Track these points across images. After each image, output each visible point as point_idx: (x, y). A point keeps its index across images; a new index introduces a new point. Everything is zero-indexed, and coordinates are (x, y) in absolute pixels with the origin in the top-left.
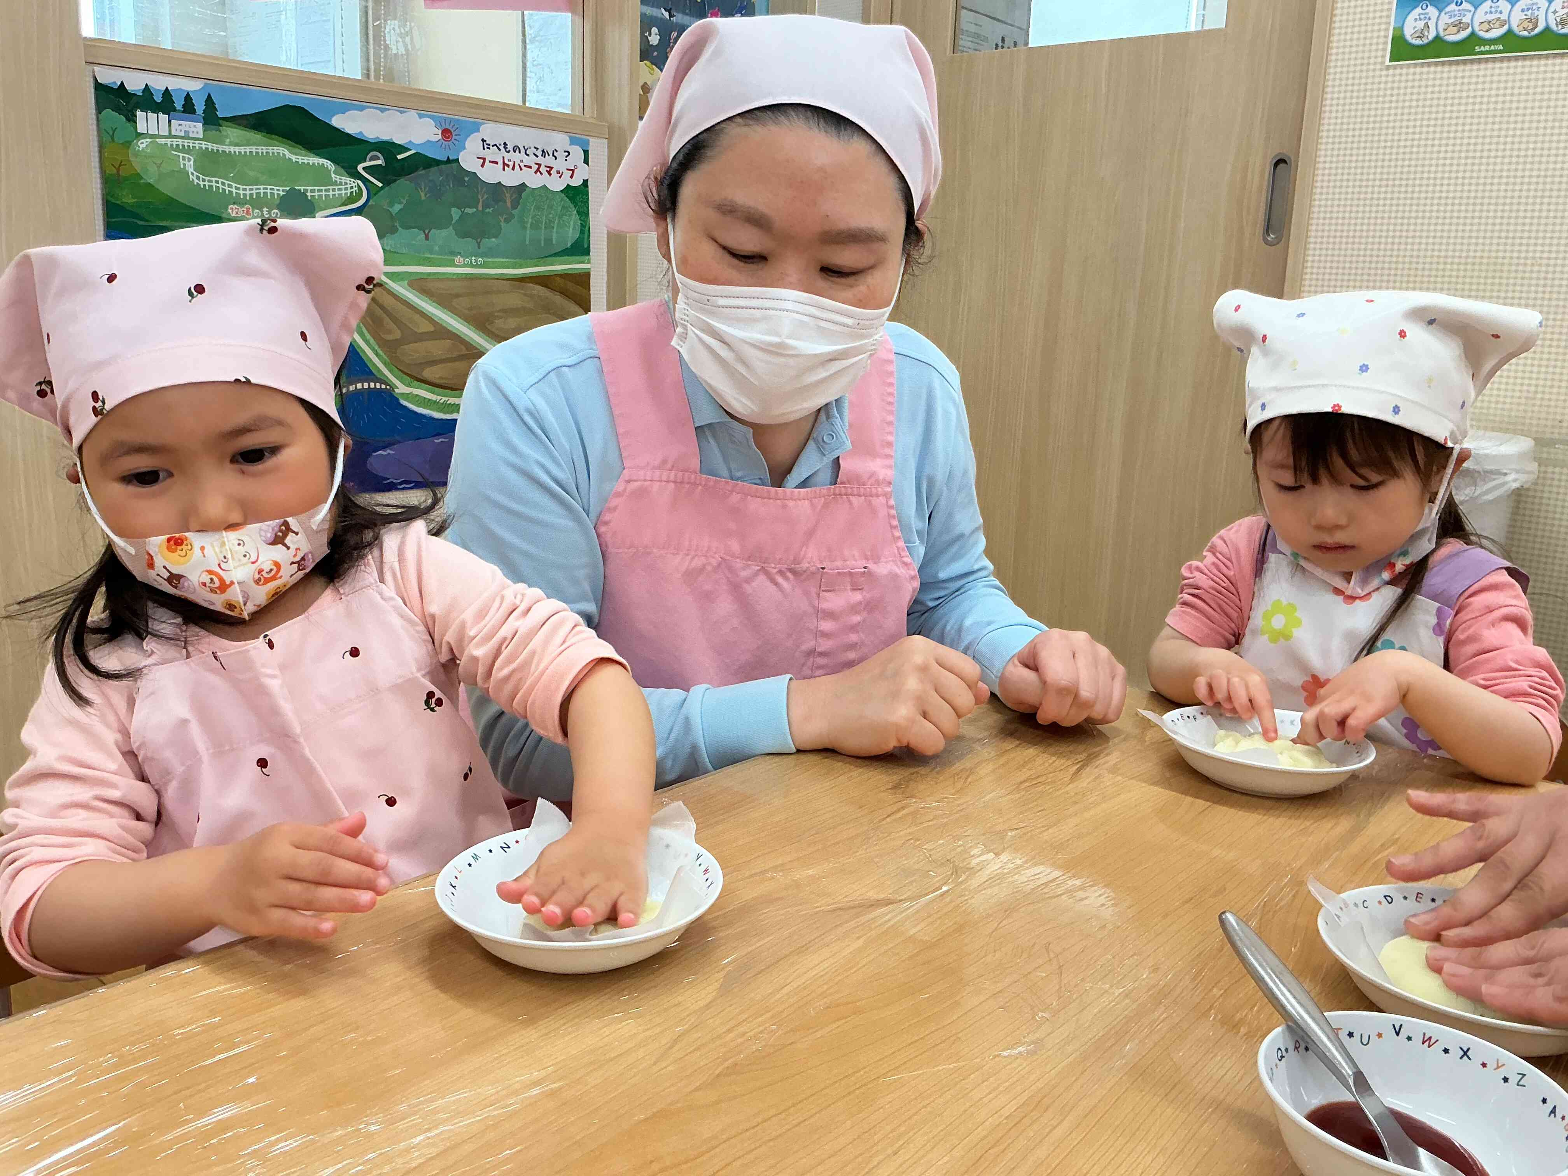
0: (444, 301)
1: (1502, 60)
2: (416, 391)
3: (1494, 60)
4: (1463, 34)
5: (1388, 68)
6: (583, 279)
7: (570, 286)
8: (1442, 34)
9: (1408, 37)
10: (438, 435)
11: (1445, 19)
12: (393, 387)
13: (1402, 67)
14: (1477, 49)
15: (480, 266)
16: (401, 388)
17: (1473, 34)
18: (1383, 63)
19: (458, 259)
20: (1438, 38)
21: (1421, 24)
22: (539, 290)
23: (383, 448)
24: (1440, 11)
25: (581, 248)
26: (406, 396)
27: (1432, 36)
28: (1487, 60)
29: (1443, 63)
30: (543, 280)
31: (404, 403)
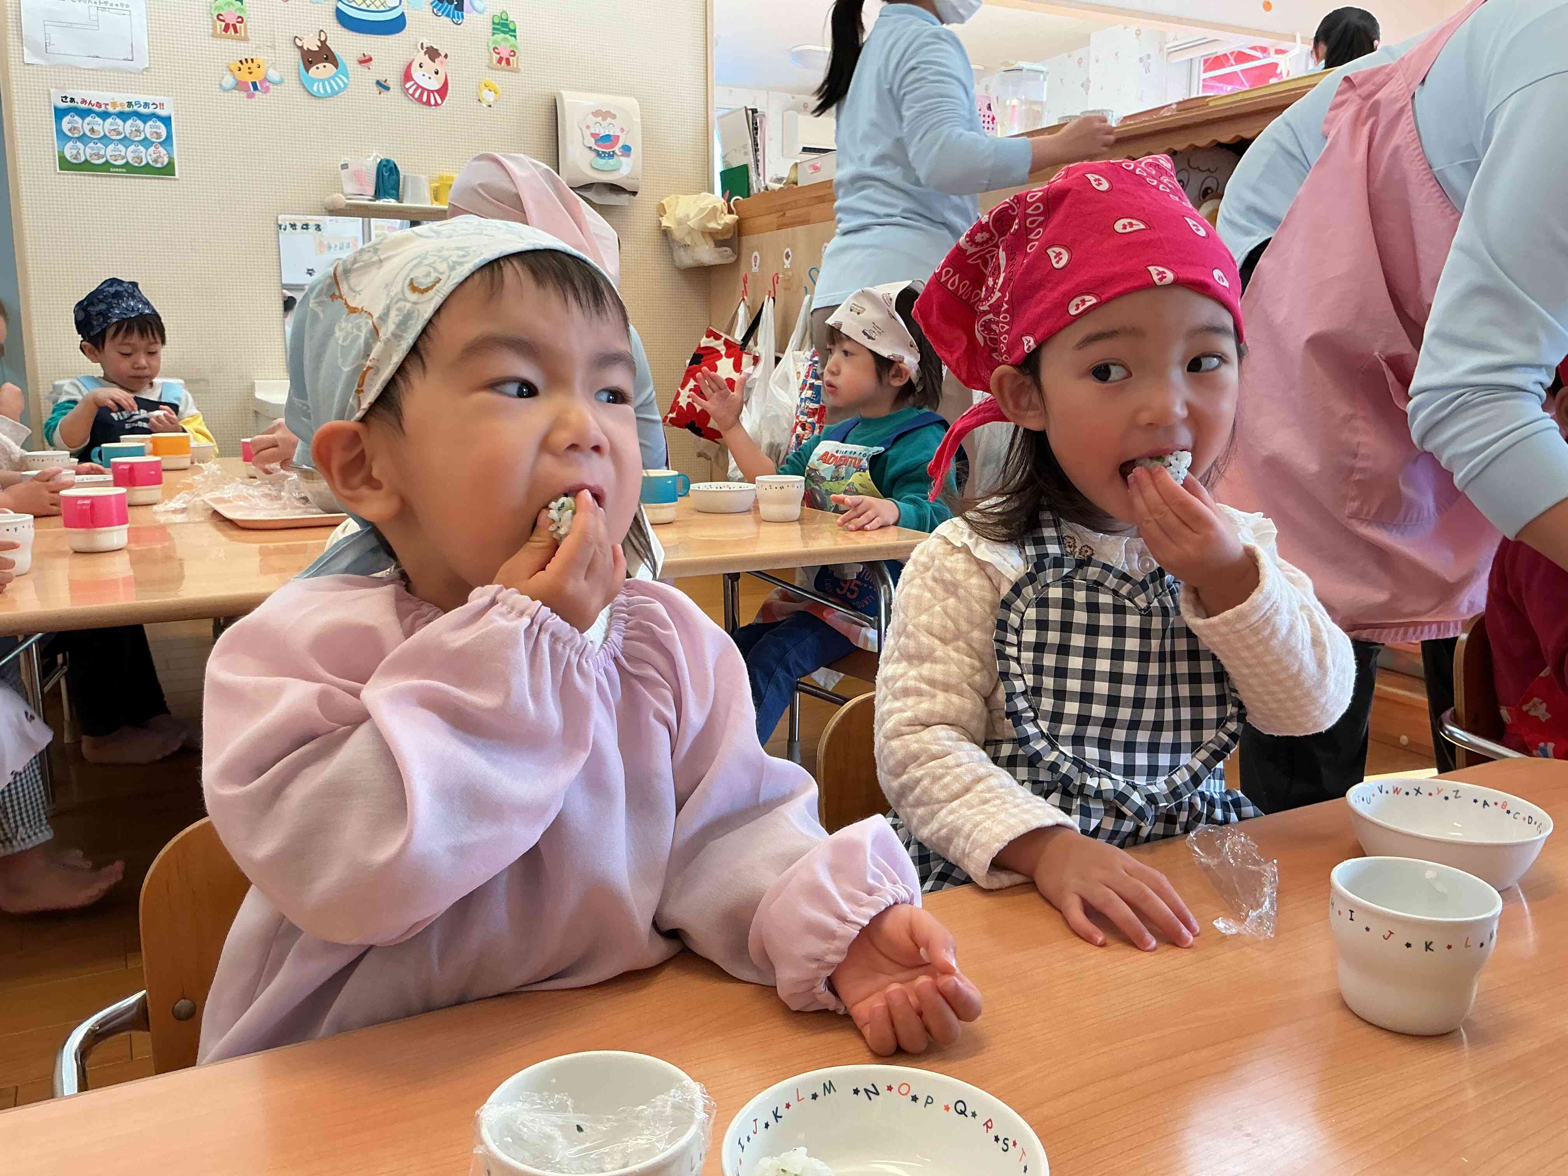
1: (127, 177)
3: (122, 177)
4: (103, 160)
5: (59, 174)
8: (89, 159)
9: (68, 158)
11: (88, 151)
13: (67, 174)
14: (111, 170)
17: (107, 162)
18: (55, 170)
20: (86, 160)
21: (74, 152)
24: (85, 146)
27: (83, 159)
28: (118, 176)
29: (93, 175)
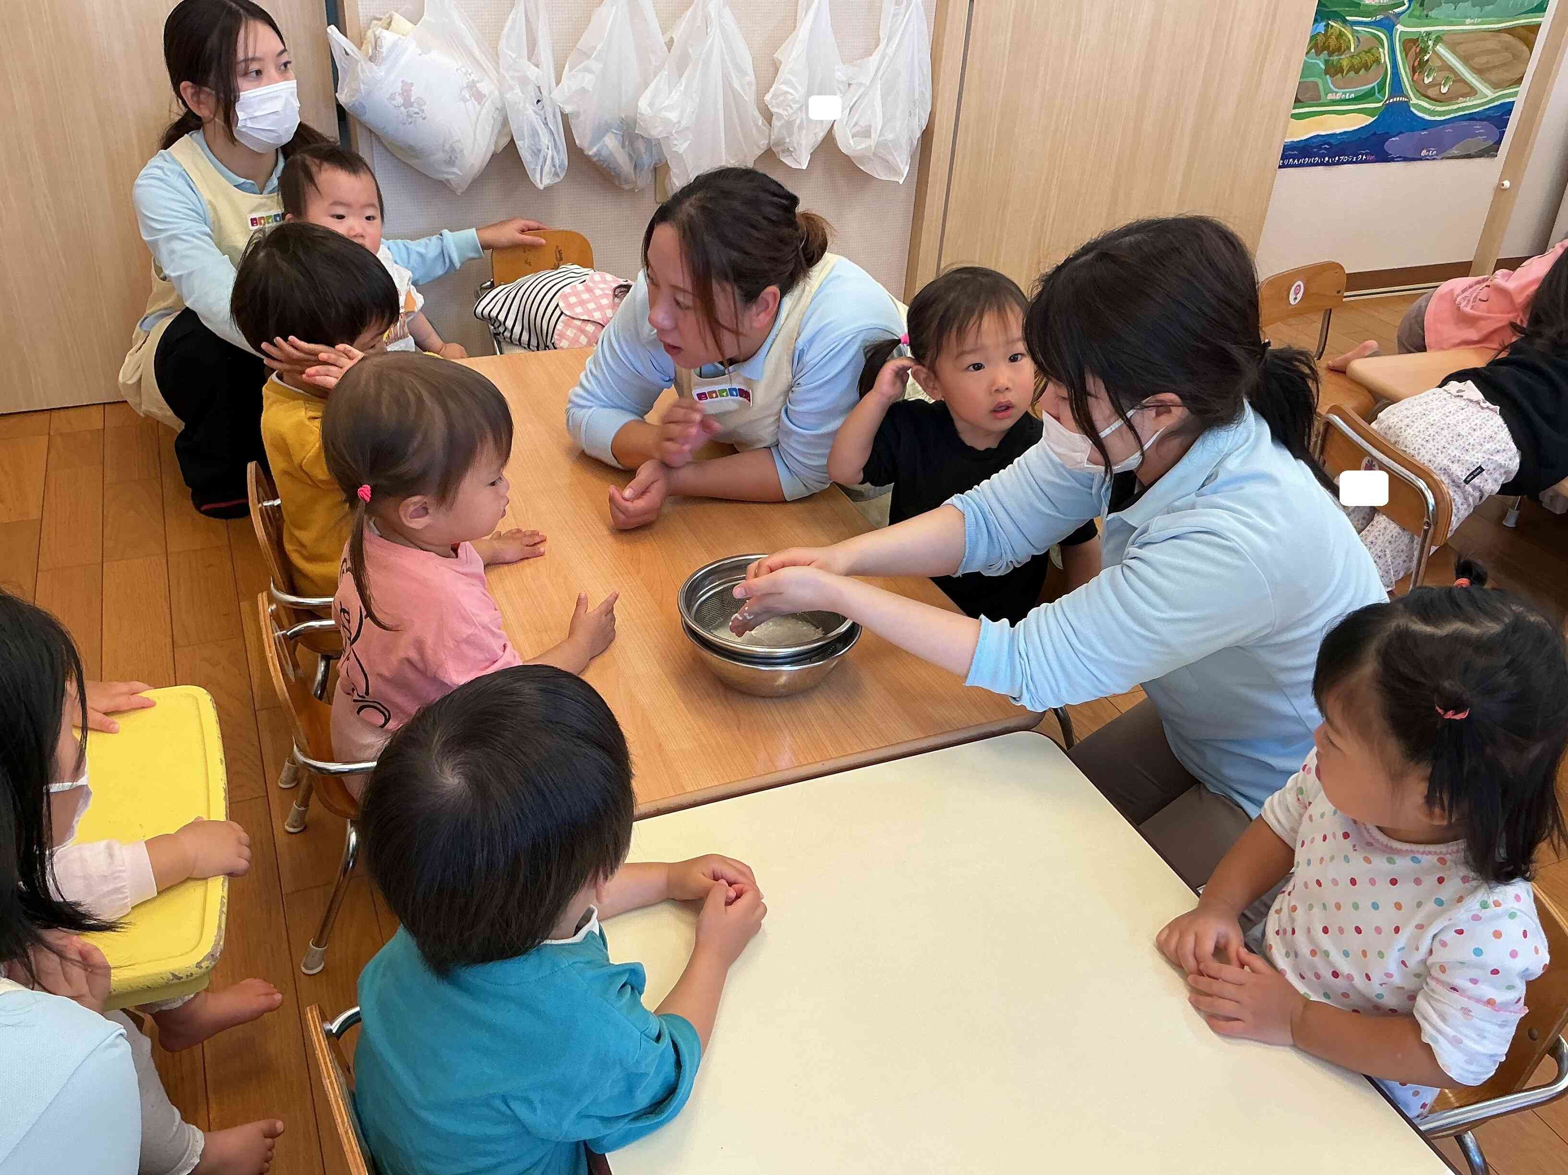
0: (1453, 48)
2: (1420, 103)
6: (1535, 29)
7: (1524, 32)
10: (1424, 129)
12: (1410, 99)
15: (1478, 24)
16: (1414, 101)
19: (1468, 21)
22: (1507, 37)
23: (1394, 137)
25: (1541, 8)
26: (1415, 105)
30: (1509, 31)
31: (1412, 109)
